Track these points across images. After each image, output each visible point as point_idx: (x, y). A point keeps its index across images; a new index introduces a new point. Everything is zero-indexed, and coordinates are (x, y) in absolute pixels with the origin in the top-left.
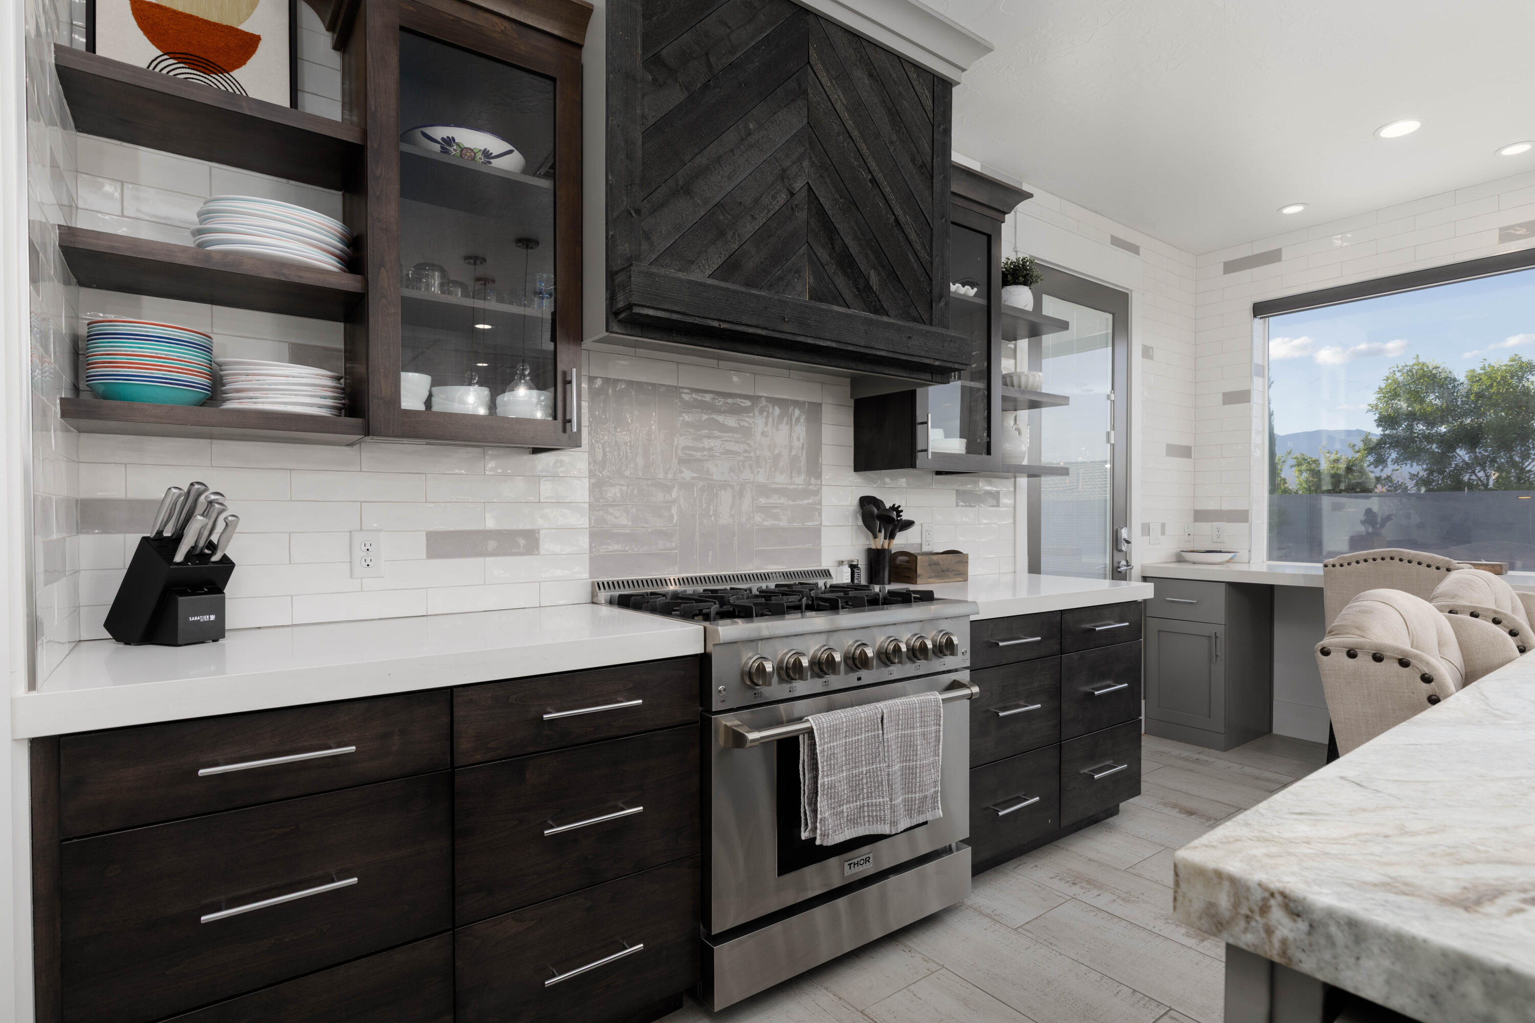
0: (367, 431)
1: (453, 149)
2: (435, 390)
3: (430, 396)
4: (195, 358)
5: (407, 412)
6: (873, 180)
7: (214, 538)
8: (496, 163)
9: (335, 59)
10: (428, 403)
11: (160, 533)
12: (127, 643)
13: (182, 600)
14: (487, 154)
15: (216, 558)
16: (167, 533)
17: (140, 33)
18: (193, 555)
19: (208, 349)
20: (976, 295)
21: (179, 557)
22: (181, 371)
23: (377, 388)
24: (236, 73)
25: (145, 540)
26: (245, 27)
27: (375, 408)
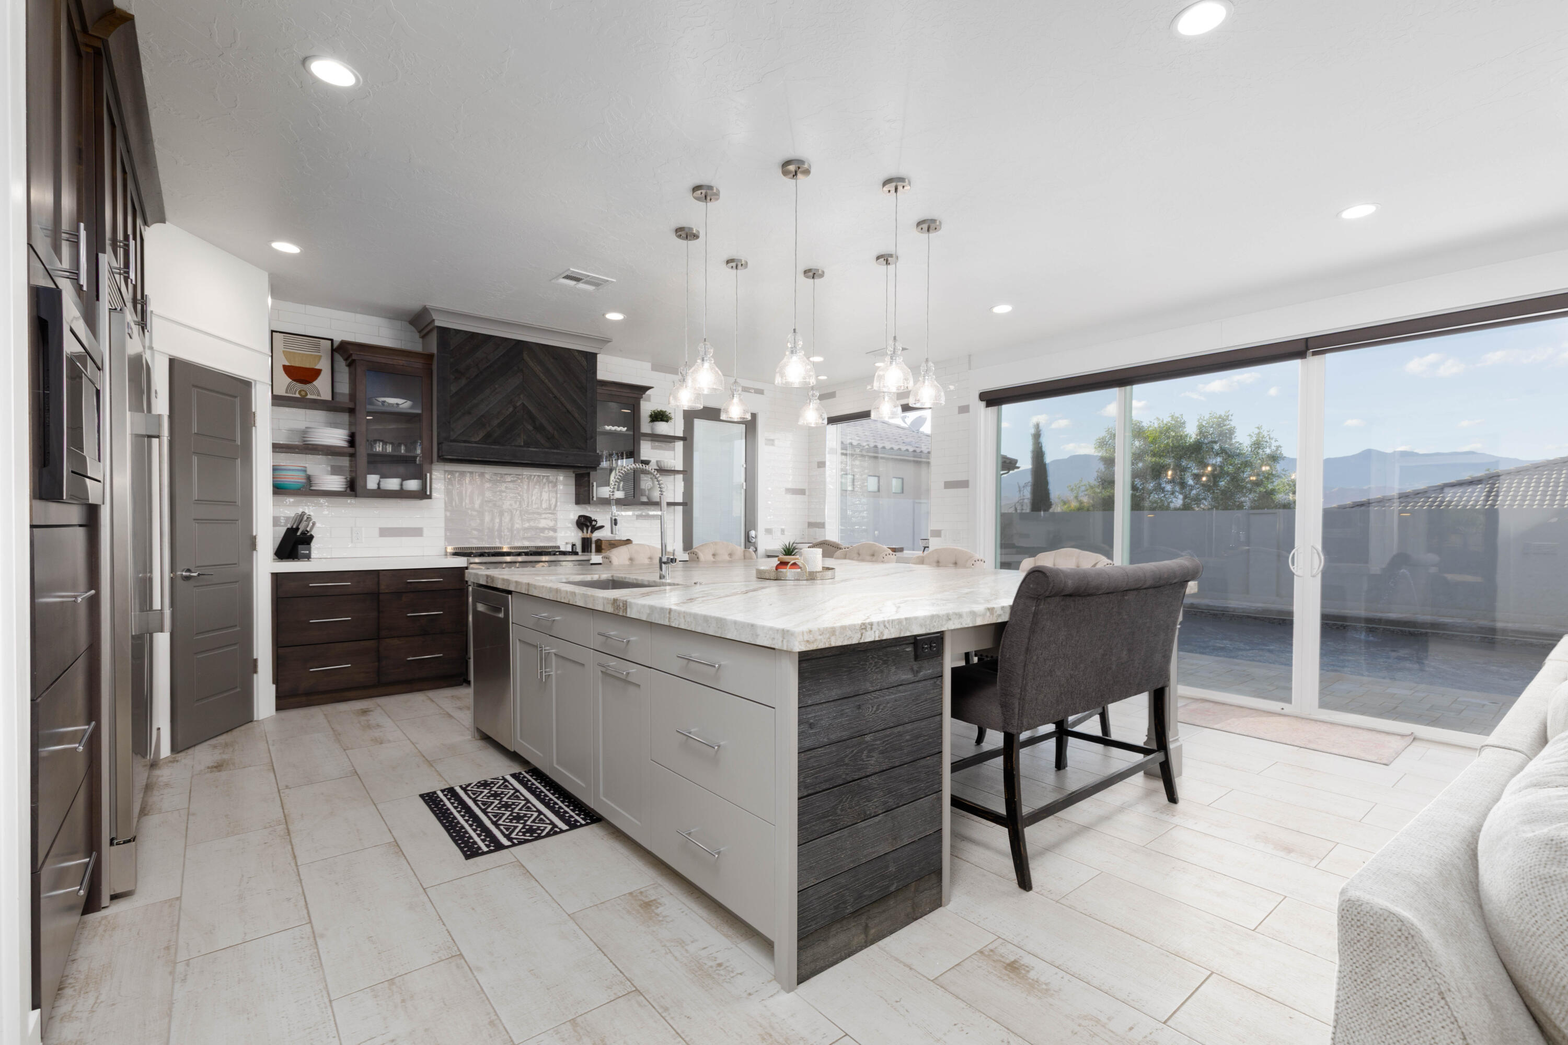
0: (356, 496)
1: (386, 404)
2: (381, 480)
3: (380, 481)
4: (302, 474)
5: (369, 490)
6: (555, 397)
7: (308, 529)
8: (401, 406)
9: (347, 369)
10: (379, 484)
11: (292, 527)
12: (282, 559)
13: (300, 546)
14: (397, 404)
15: (308, 534)
16: (294, 527)
17: (285, 375)
18: (303, 533)
19: (305, 471)
20: (627, 430)
21: (299, 534)
22: (298, 479)
23: (359, 483)
24: (315, 383)
25: (288, 529)
26: (317, 367)
27: (359, 489)
